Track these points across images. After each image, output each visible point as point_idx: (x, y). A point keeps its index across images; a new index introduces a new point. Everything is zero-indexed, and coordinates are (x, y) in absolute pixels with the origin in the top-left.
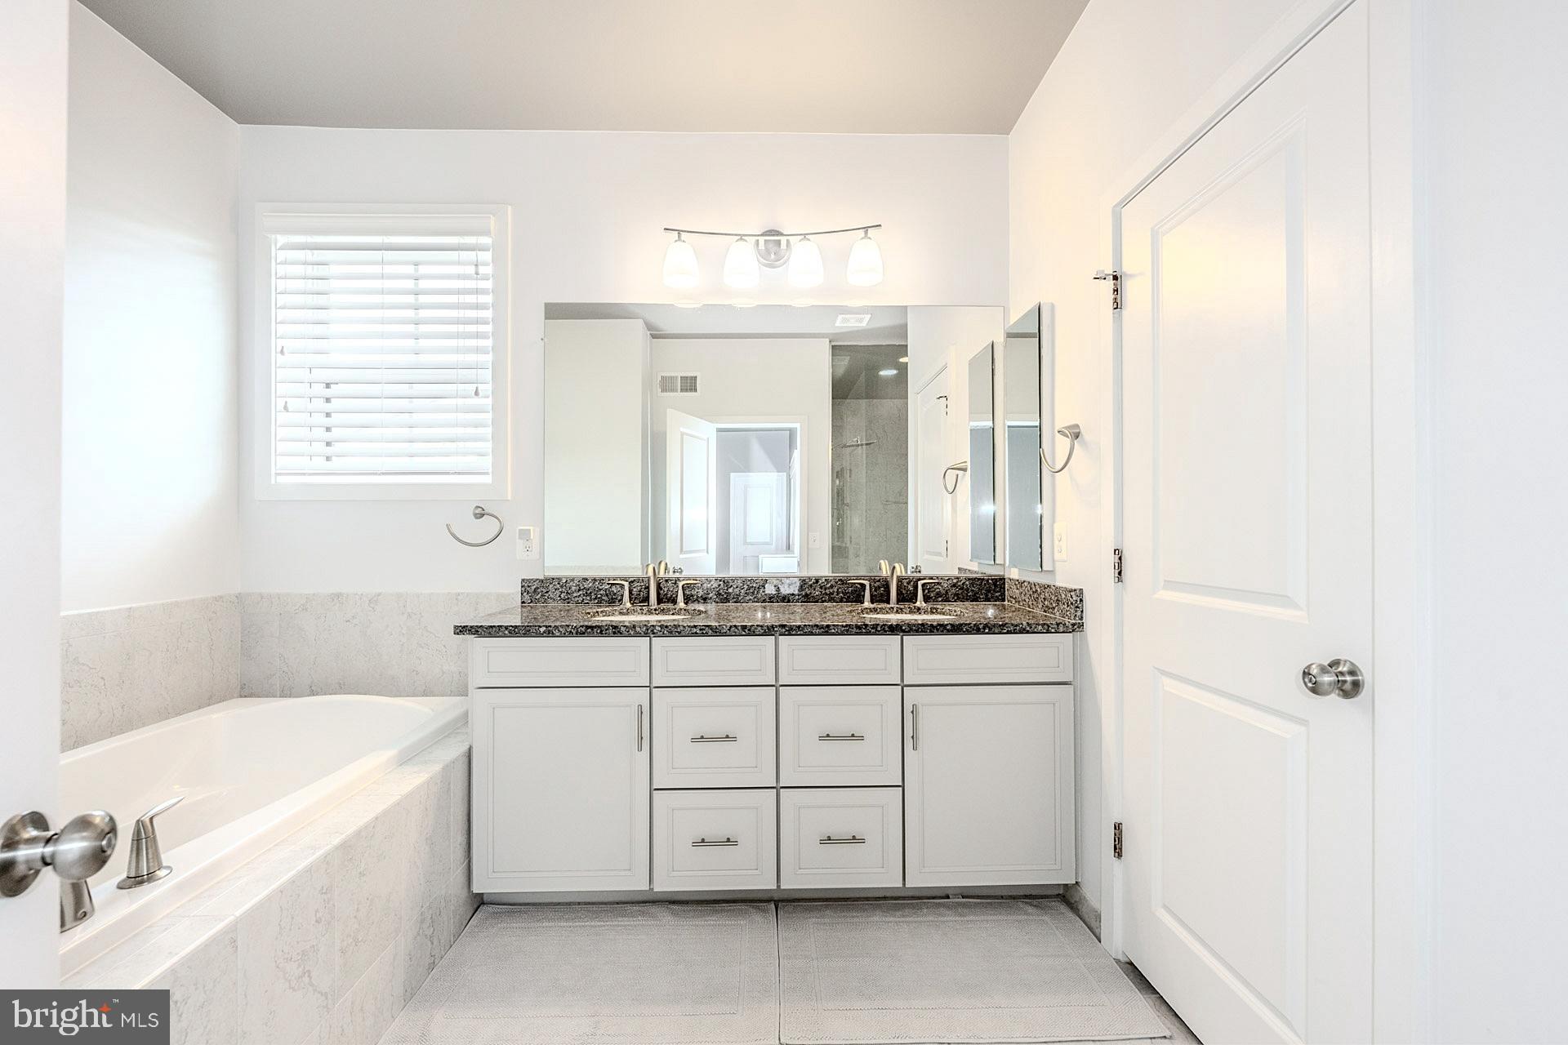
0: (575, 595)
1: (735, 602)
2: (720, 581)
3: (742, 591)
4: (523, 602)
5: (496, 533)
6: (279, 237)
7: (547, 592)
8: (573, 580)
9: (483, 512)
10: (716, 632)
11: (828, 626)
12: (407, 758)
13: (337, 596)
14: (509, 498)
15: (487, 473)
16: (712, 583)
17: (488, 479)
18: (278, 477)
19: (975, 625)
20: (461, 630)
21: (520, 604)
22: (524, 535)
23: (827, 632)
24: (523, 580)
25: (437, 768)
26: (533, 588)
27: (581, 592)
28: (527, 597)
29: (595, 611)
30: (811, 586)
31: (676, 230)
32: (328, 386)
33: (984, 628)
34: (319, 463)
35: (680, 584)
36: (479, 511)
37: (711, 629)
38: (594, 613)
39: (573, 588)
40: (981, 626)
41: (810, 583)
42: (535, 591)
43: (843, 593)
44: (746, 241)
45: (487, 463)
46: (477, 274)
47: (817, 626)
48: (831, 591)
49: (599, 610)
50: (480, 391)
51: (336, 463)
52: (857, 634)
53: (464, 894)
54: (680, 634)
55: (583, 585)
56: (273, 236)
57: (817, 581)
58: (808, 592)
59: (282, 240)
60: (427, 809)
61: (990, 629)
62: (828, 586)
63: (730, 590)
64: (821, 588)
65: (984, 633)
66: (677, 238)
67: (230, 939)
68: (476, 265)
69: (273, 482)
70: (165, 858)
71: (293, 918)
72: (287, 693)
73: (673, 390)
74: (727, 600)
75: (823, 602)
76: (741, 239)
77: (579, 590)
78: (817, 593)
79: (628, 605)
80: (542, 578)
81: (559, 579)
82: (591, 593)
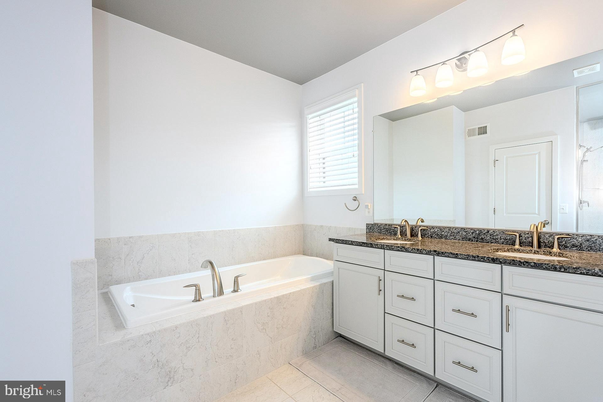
0: (383, 231)
1: (445, 239)
2: (438, 228)
3: (448, 234)
4: (367, 232)
5: (358, 206)
6: (309, 116)
7: (374, 229)
8: (382, 225)
9: (356, 199)
10: (406, 251)
11: (457, 254)
12: (313, 279)
13: (322, 226)
14: (363, 193)
15: (357, 184)
16: (435, 229)
17: (357, 187)
18: (310, 189)
19: (552, 265)
20: (330, 240)
21: (366, 233)
22: (367, 206)
23: (457, 257)
24: (367, 224)
25: (318, 284)
26: (370, 227)
27: (384, 230)
28: (368, 230)
29: (383, 237)
30: (485, 234)
31: (415, 71)
32: (324, 159)
33: (560, 268)
34: (322, 184)
35: (420, 229)
36: (355, 198)
37: (405, 249)
38: (382, 238)
39: (382, 228)
40: (558, 267)
41: (484, 232)
42: (371, 228)
43: (504, 239)
44: (446, 64)
45: (356, 181)
46: (353, 112)
47: (451, 253)
48: (497, 237)
49: (385, 237)
50: (355, 155)
51: (327, 184)
52: (473, 260)
53: (331, 329)
54: (393, 250)
55: (385, 227)
56: (308, 116)
57: (488, 232)
58: (483, 237)
59: (310, 116)
60: (312, 296)
61: (565, 269)
62: (495, 234)
63: (443, 233)
64: (491, 235)
65: (559, 271)
66: (416, 74)
67: (241, 309)
68: (353, 109)
69: (309, 191)
70: (240, 287)
71: (260, 312)
72: (311, 255)
73: (474, 135)
74: (441, 237)
75: (492, 243)
76: (444, 64)
77: (384, 229)
78: (488, 238)
79: (400, 236)
80: (373, 223)
81: (378, 224)
82: (388, 230)
